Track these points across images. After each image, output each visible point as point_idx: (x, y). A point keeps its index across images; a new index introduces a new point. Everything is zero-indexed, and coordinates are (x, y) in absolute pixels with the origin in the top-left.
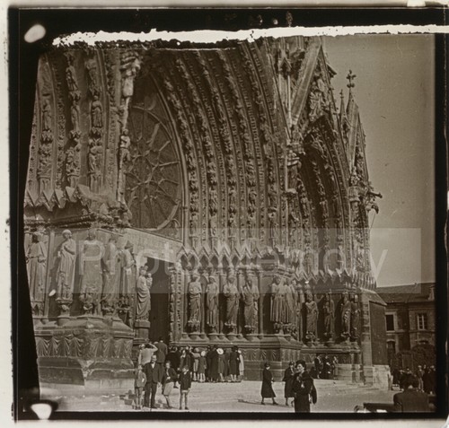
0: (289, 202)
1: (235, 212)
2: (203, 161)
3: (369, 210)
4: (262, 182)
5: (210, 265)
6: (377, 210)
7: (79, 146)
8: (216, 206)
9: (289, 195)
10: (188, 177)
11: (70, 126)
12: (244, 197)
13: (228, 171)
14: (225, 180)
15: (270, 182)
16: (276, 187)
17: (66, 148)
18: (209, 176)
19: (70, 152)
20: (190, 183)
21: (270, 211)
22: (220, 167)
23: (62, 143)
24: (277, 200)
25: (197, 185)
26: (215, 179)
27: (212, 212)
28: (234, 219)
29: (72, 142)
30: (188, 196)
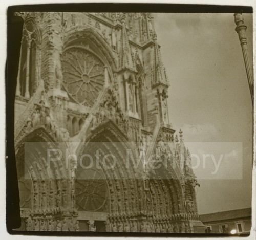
0: (146, 193)
1: (127, 199)
2: (114, 182)
3: (194, 186)
4: (136, 187)
5: (119, 220)
6: (199, 186)
7: (60, 194)
8: (120, 198)
9: (146, 191)
10: (109, 188)
11: (58, 188)
12: (130, 193)
13: (123, 184)
14: (122, 188)
15: (139, 187)
16: (141, 189)
17: (57, 194)
18: (117, 187)
19: (58, 196)
20: (110, 190)
21: (140, 198)
22: (120, 183)
23: (56, 193)
24: (142, 194)
25: (113, 191)
26: (119, 188)
27: (119, 200)
28: (127, 202)
29: (58, 193)
30: (110, 195)
